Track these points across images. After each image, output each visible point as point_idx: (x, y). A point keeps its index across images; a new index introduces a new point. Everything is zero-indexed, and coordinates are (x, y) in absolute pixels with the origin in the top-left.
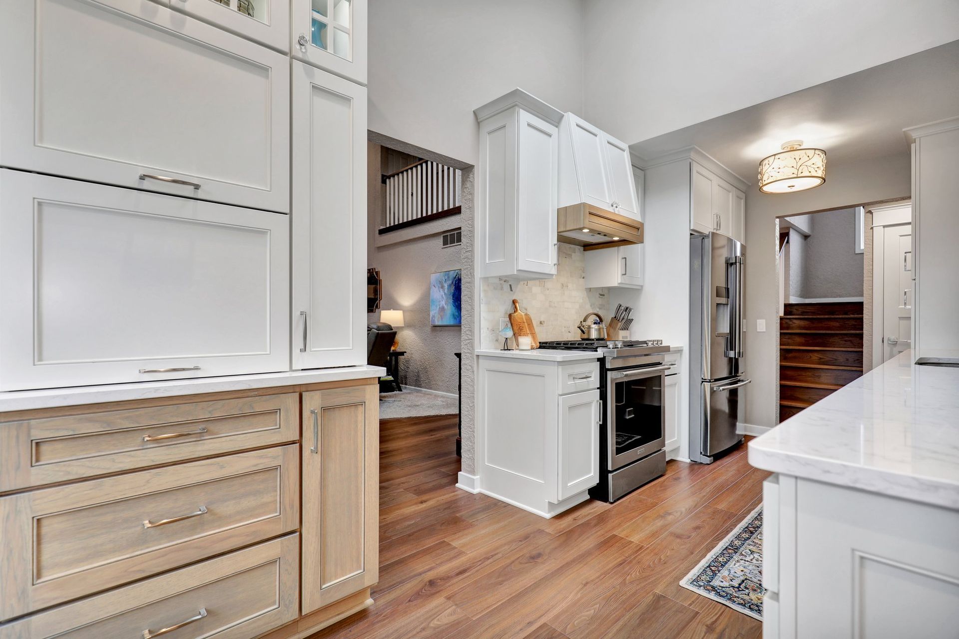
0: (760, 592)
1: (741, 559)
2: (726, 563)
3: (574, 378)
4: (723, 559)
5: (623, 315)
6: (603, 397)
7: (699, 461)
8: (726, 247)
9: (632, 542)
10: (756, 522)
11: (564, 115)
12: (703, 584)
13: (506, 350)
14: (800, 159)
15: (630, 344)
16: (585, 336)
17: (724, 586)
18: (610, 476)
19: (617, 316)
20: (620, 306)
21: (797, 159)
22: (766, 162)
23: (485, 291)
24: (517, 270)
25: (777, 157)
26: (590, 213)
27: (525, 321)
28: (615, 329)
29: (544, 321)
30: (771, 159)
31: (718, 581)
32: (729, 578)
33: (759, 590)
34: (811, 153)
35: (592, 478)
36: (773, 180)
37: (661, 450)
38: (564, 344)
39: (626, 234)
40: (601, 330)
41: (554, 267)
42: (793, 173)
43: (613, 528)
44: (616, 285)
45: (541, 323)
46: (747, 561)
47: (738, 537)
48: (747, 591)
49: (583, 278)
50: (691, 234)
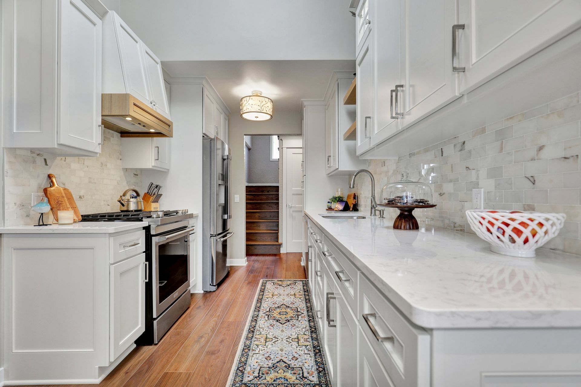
0: (271, 373)
1: (254, 354)
2: (246, 361)
3: (124, 247)
4: (244, 359)
5: (154, 191)
6: (149, 258)
7: (209, 290)
8: (221, 149)
9: (181, 373)
10: (253, 323)
11: (108, 12)
12: (239, 385)
13: (41, 225)
14: (262, 102)
15: (167, 214)
16: (125, 208)
17: (251, 379)
18: (155, 322)
19: (149, 192)
20: (152, 184)
21: (261, 102)
22: (245, 99)
23: (10, 162)
24: (58, 144)
25: (251, 97)
26: (135, 104)
27: (64, 195)
28: (148, 202)
29: (83, 196)
30: (248, 98)
31: (246, 378)
32: (252, 372)
33: (270, 372)
34: (267, 100)
35: (140, 328)
36: (248, 111)
37: (187, 290)
38: (109, 216)
39: (161, 128)
40: (139, 203)
41: (98, 146)
42: (259, 110)
43: (163, 367)
44: (151, 167)
45: (80, 197)
46: (257, 353)
47: (247, 338)
48: (264, 376)
49: (121, 159)
50: (203, 137)
